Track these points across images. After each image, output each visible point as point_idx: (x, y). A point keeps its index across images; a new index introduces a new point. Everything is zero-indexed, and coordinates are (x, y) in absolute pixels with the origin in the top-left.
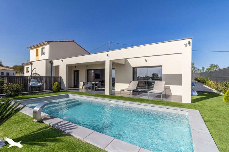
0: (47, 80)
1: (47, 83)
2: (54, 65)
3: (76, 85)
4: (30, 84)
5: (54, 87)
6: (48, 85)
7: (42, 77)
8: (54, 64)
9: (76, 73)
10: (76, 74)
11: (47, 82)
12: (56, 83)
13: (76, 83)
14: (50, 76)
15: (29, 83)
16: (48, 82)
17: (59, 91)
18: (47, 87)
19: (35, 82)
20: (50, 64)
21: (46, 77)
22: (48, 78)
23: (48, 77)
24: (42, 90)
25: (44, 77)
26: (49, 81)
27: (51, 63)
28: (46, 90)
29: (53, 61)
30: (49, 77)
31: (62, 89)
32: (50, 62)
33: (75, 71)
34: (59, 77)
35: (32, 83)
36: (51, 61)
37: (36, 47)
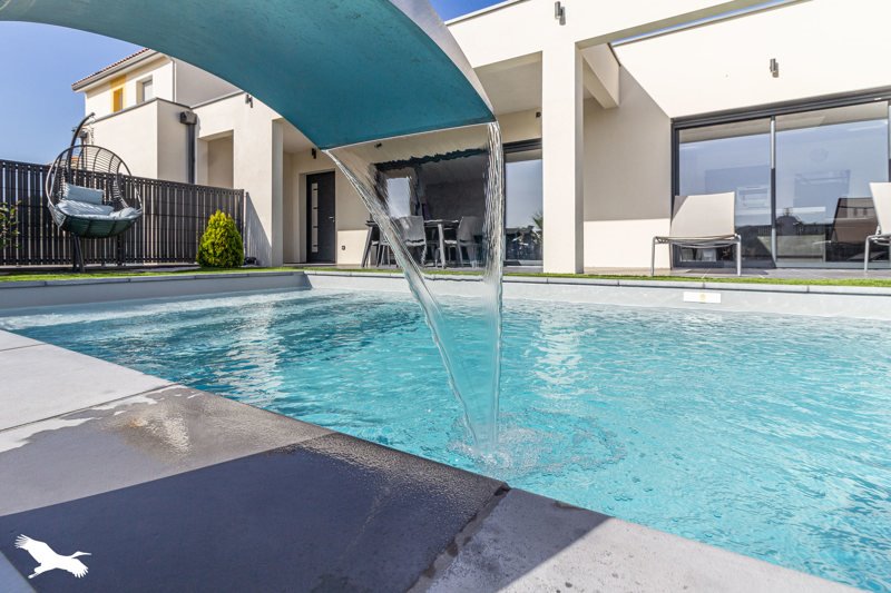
0: (164, 202)
1: (164, 221)
2: (204, 131)
3: (315, 250)
4: (60, 205)
5: (210, 237)
6: (172, 229)
7: (140, 181)
8: (201, 125)
9: (315, 186)
10: (315, 195)
11: (164, 215)
12: (220, 217)
13: (315, 240)
14: (183, 179)
15: (56, 201)
16: (172, 216)
17: (236, 266)
18: (163, 242)
19: (94, 204)
20: (182, 130)
21: (161, 185)
22: (172, 191)
23: (172, 185)
24: (140, 260)
25: (148, 182)
26: (179, 210)
27: (188, 121)
28: (164, 260)
29: (195, 111)
30: (180, 185)
31: (251, 261)
32: (183, 118)
33: (311, 179)
34: (233, 192)
35: (69, 205)
36: (185, 110)
37: (114, 81)
